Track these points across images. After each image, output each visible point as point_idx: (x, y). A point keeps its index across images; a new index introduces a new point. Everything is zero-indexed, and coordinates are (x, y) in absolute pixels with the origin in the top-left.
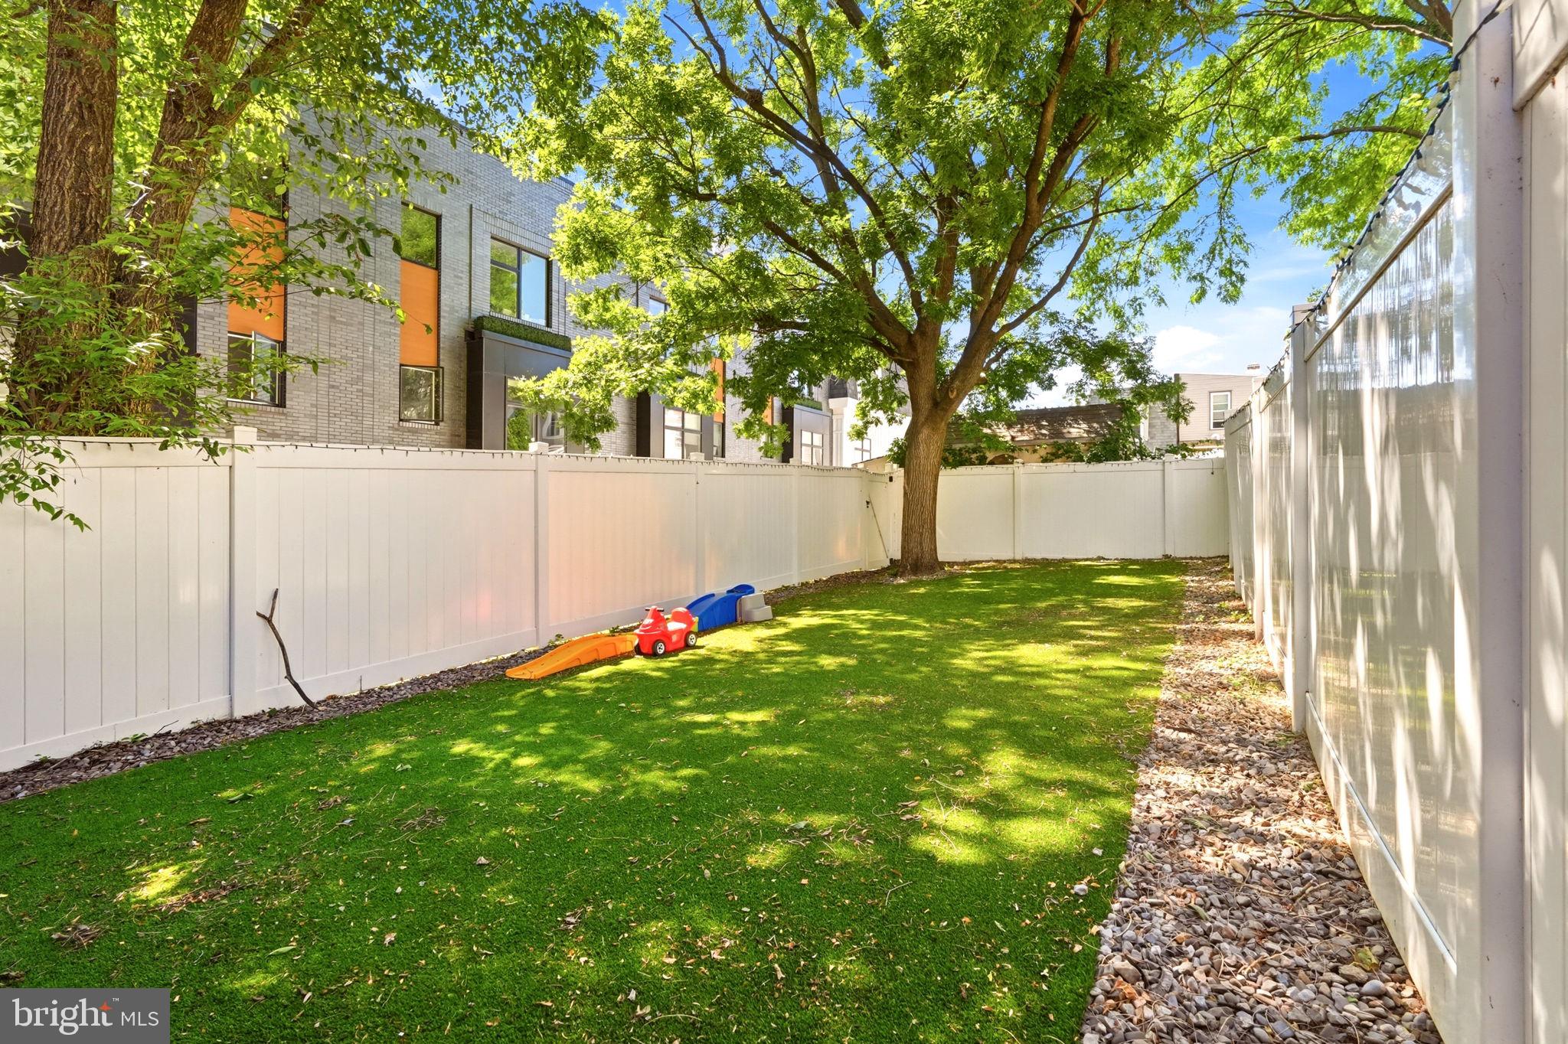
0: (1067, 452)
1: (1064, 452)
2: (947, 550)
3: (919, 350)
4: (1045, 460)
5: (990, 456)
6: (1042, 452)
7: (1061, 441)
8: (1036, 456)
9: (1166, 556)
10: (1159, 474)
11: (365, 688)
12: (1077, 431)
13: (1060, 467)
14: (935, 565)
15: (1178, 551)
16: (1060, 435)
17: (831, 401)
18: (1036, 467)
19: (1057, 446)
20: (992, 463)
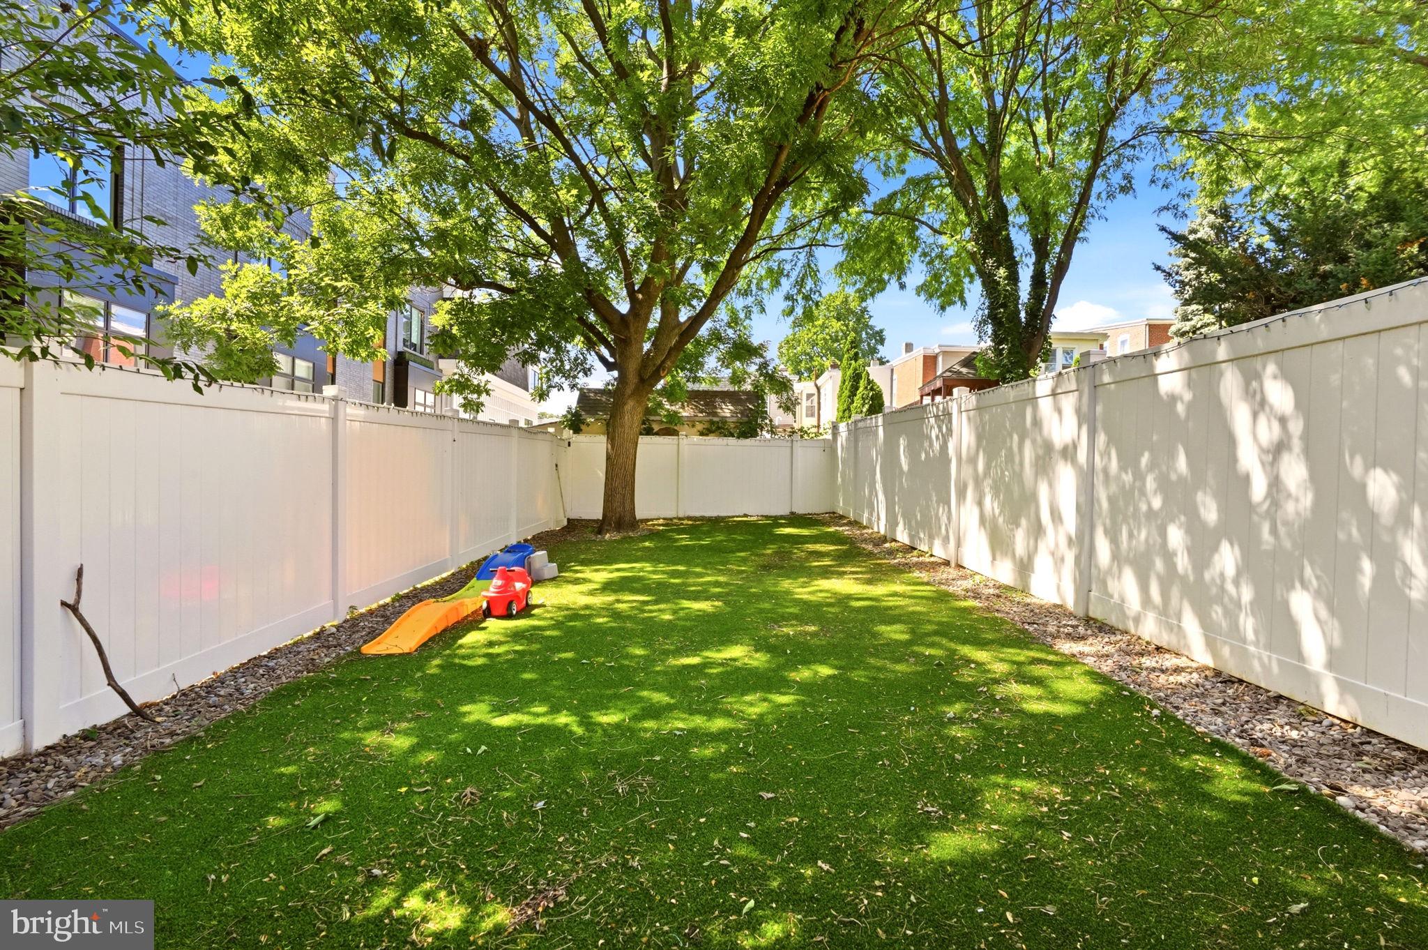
0: (719, 428)
1: (716, 428)
2: (642, 510)
3: (632, 330)
4: (702, 434)
5: (656, 427)
6: (699, 427)
7: (715, 419)
8: (695, 430)
9: (792, 513)
10: (788, 450)
11: (184, 685)
12: (727, 410)
13: (713, 440)
14: (634, 523)
15: (800, 510)
16: (715, 414)
17: (440, 361)
18: (696, 438)
19: (712, 423)
20: (657, 434)
